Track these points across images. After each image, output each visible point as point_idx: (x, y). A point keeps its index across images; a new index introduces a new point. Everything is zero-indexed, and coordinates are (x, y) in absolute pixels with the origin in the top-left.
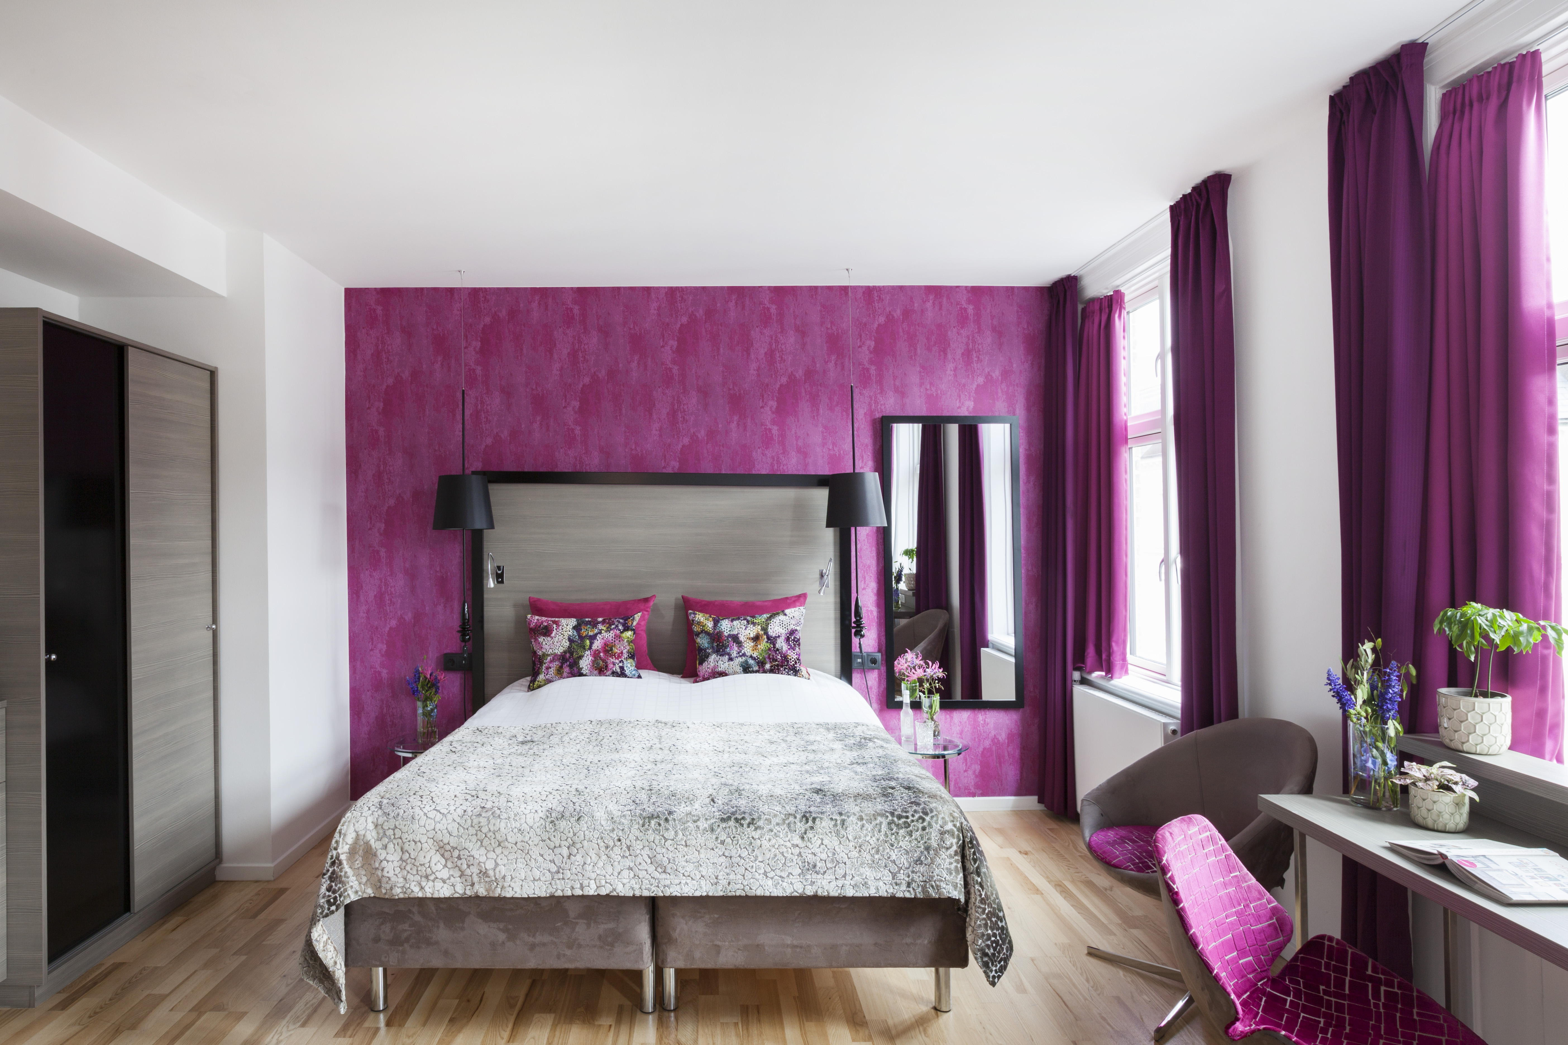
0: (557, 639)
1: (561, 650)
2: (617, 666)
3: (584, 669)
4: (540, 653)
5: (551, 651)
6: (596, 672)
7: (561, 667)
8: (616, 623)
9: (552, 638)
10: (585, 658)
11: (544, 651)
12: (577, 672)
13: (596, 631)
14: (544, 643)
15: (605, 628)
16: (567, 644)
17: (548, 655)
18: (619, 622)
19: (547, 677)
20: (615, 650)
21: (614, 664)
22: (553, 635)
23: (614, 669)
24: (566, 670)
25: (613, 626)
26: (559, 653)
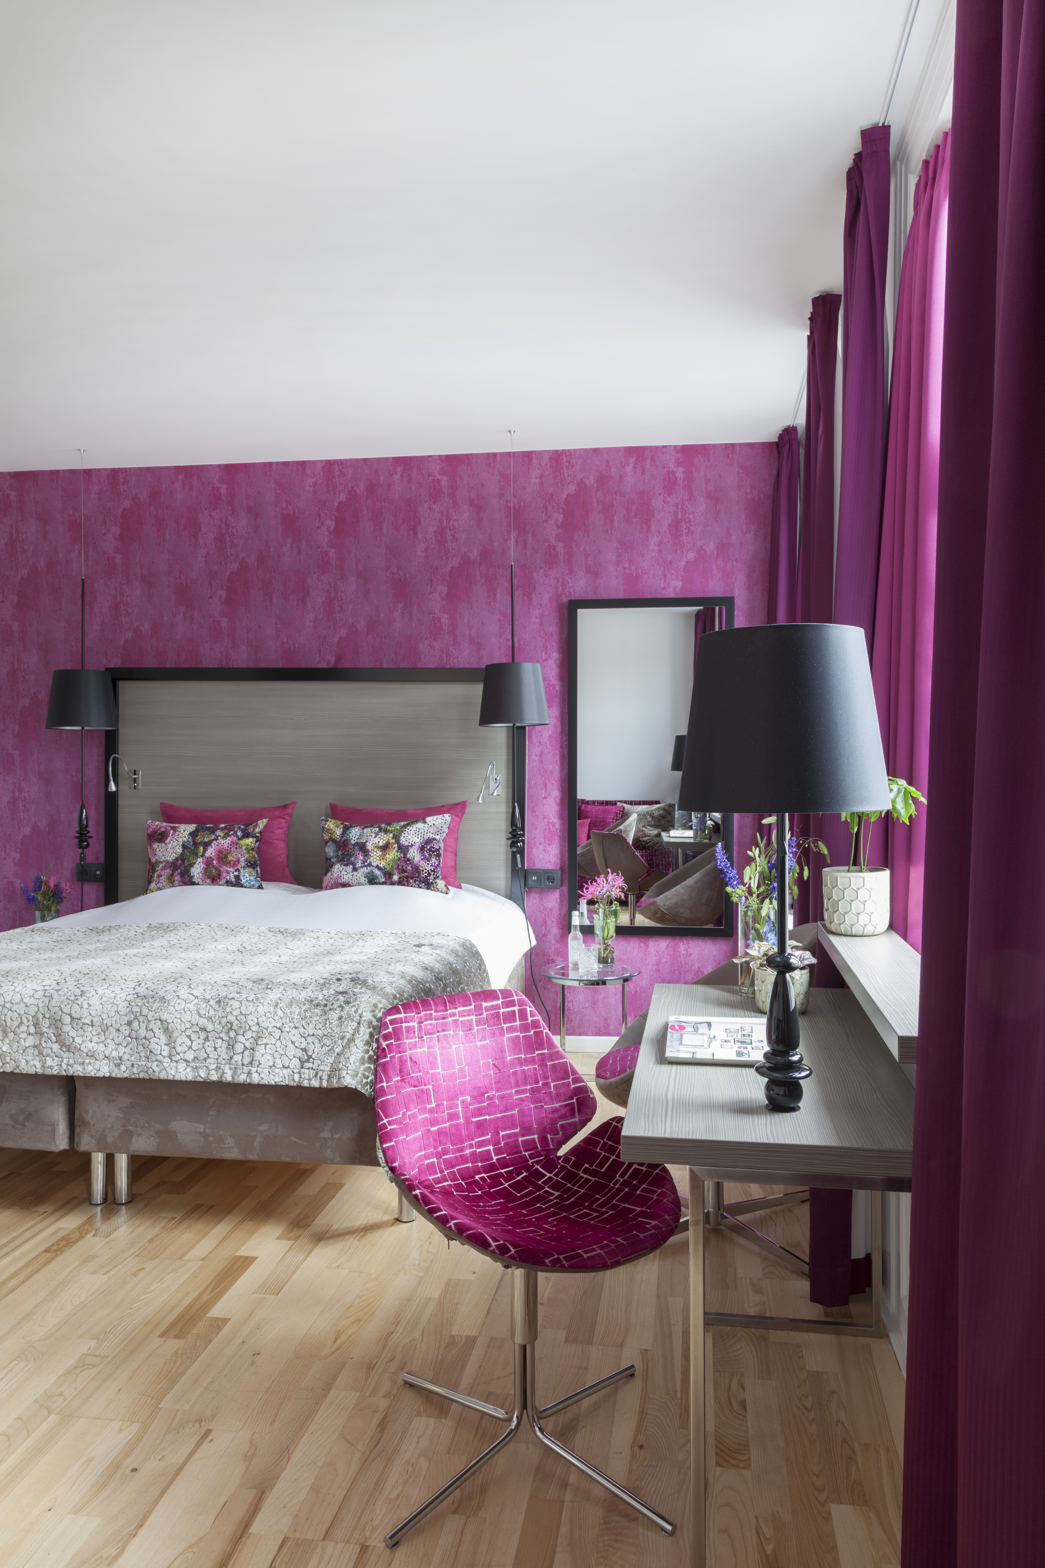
0: (170, 845)
1: (174, 856)
2: (232, 875)
3: (195, 878)
4: (153, 860)
5: (163, 858)
6: (208, 881)
7: (172, 875)
8: (236, 829)
9: (166, 844)
10: (196, 866)
11: (157, 857)
12: (188, 881)
13: (213, 837)
14: (158, 850)
15: (222, 835)
16: (179, 850)
17: (161, 862)
18: (239, 828)
19: (158, 886)
20: (230, 858)
21: (228, 873)
22: (167, 841)
23: (228, 878)
24: (177, 878)
25: (232, 833)
26: (171, 860)
